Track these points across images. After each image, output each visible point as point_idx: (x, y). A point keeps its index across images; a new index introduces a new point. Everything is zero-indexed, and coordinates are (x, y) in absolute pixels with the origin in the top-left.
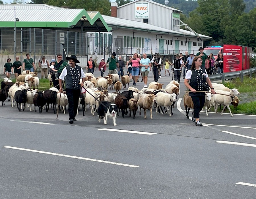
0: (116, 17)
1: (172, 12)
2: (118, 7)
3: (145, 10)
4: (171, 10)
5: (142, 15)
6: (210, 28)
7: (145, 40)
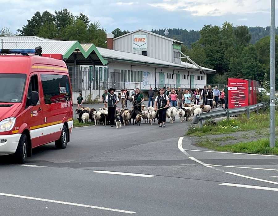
0: (112, 49)
1: (172, 43)
2: (114, 39)
3: (143, 41)
4: (171, 41)
5: (140, 47)
6: (214, 61)
7: (143, 73)
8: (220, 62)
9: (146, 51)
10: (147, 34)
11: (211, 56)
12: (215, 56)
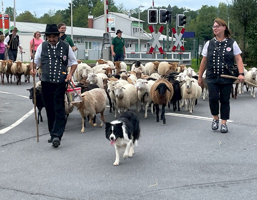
0: (92, 28)
2: (94, 19)
3: (112, 21)
4: (131, 21)
5: (110, 25)
6: (205, 33)
7: (92, 43)
8: (210, 35)
9: (114, 28)
10: (115, 16)
11: (203, 30)
12: (206, 30)
